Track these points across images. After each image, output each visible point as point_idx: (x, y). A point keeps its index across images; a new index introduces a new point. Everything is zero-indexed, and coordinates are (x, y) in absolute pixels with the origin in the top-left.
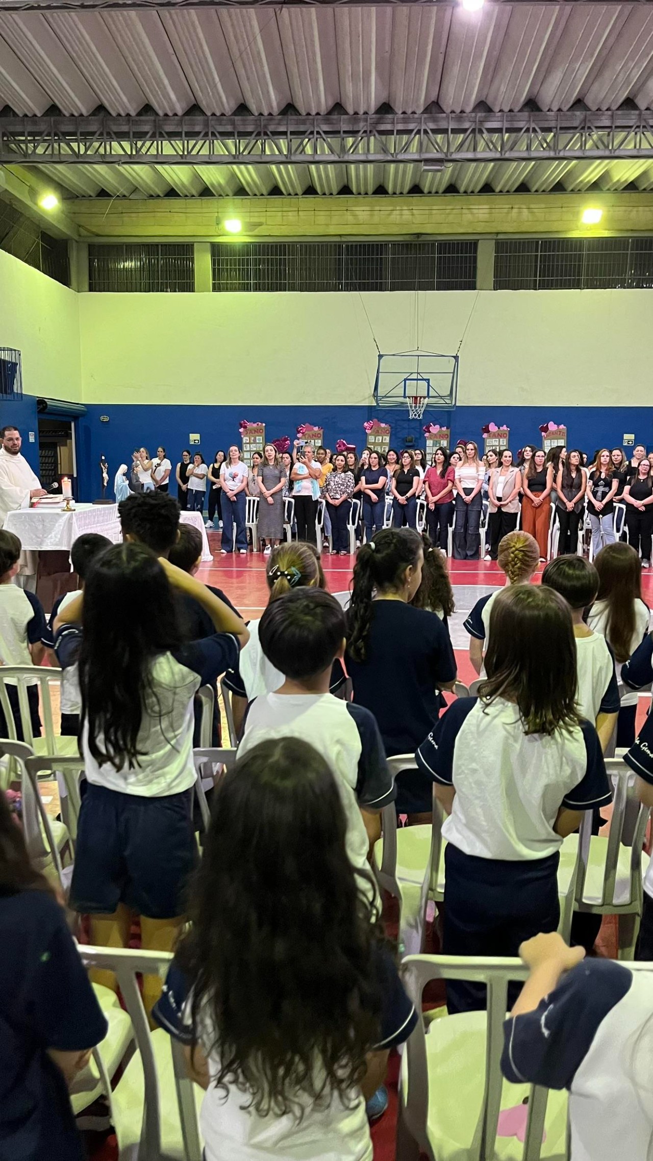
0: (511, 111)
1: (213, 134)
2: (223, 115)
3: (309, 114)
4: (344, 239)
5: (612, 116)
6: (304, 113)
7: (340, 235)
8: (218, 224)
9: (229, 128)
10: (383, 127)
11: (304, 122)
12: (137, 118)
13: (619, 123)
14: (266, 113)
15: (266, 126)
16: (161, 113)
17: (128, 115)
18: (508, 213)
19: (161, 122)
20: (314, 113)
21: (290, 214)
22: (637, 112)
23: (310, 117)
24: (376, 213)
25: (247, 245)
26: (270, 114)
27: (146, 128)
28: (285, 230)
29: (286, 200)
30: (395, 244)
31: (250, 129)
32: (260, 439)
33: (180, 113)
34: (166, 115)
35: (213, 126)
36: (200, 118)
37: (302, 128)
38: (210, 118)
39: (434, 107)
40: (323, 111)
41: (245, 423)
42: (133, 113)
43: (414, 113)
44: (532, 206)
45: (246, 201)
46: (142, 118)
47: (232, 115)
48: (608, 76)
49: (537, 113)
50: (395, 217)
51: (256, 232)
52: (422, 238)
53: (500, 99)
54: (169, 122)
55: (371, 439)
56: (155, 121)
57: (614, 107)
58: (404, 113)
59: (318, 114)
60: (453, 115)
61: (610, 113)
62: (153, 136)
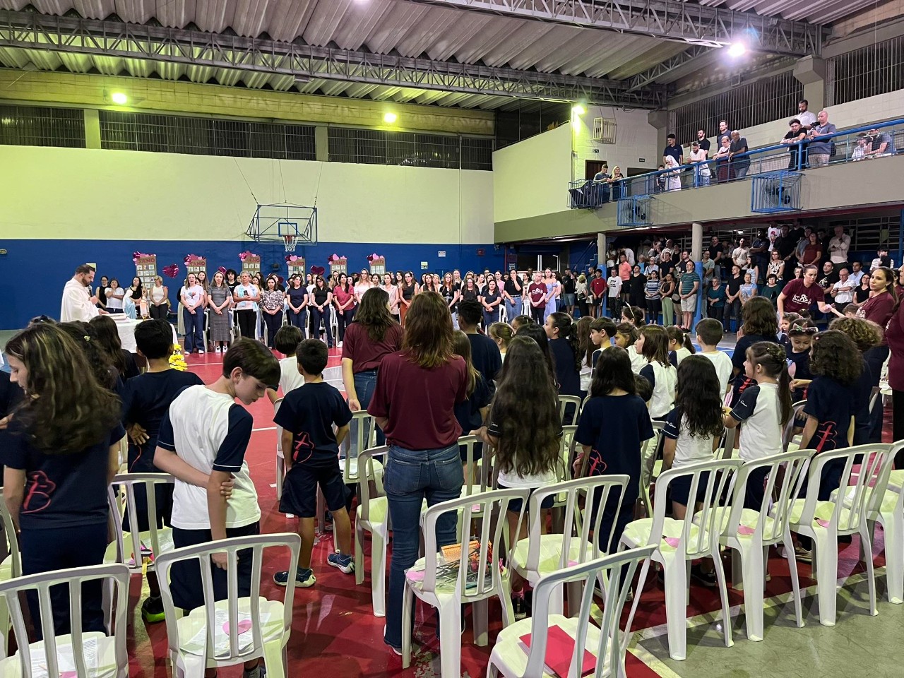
0: (352, 50)
1: (130, 36)
2: (137, 23)
3: (207, 31)
4: (214, 117)
5: (415, 61)
6: (204, 30)
7: (211, 114)
8: (105, 96)
9: (144, 34)
10: (264, 48)
11: (204, 37)
12: (64, 18)
13: (419, 66)
14: (173, 26)
15: (173, 35)
16: (85, 17)
17: (55, 15)
18: (335, 110)
19: (84, 23)
20: (212, 31)
21: (168, 93)
22: (429, 61)
23: (209, 34)
24: (238, 100)
25: (132, 114)
26: (176, 27)
27: (71, 26)
28: (163, 106)
29: (164, 83)
30: (254, 124)
31: (161, 36)
32: (152, 267)
33: (102, 17)
34: (89, 18)
35: (129, 30)
36: (119, 24)
37: (203, 41)
38: (127, 24)
39: (300, 40)
40: (219, 31)
41: (138, 254)
42: (60, 14)
43: (286, 42)
44: (350, 107)
45: (129, 80)
46: (68, 18)
47: (145, 24)
48: (415, 38)
49: (368, 54)
50: (253, 103)
51: (139, 105)
52: (275, 121)
53: (347, 42)
54: (90, 24)
55: (246, 266)
56: (80, 22)
57: (416, 57)
58: (279, 41)
59: (214, 32)
60: (314, 47)
61: (413, 59)
62: (78, 33)
